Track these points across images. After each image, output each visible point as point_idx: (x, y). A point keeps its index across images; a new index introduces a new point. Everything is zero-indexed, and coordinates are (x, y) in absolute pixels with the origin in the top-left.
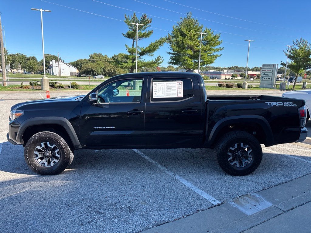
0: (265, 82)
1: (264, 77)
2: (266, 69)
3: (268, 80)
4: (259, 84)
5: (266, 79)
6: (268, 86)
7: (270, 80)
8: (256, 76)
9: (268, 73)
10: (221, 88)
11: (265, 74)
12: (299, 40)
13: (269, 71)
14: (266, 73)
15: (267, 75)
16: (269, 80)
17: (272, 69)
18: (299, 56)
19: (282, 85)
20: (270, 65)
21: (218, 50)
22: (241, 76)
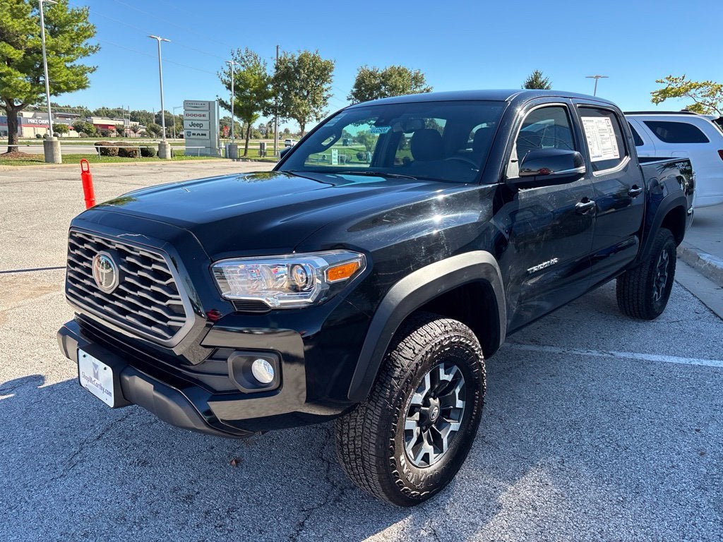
0: (197, 142)
1: (193, 132)
2: (194, 113)
3: (201, 137)
4: (184, 148)
5: (198, 134)
6: (204, 152)
7: (207, 137)
8: (115, 130)
9: (199, 122)
10: (105, 157)
11: (193, 125)
12: (243, 53)
13: (202, 118)
14: (196, 122)
15: (197, 125)
16: (204, 137)
17: (207, 113)
18: (247, 86)
19: (229, 150)
20: (203, 103)
21: (85, 53)
22: (77, 128)
